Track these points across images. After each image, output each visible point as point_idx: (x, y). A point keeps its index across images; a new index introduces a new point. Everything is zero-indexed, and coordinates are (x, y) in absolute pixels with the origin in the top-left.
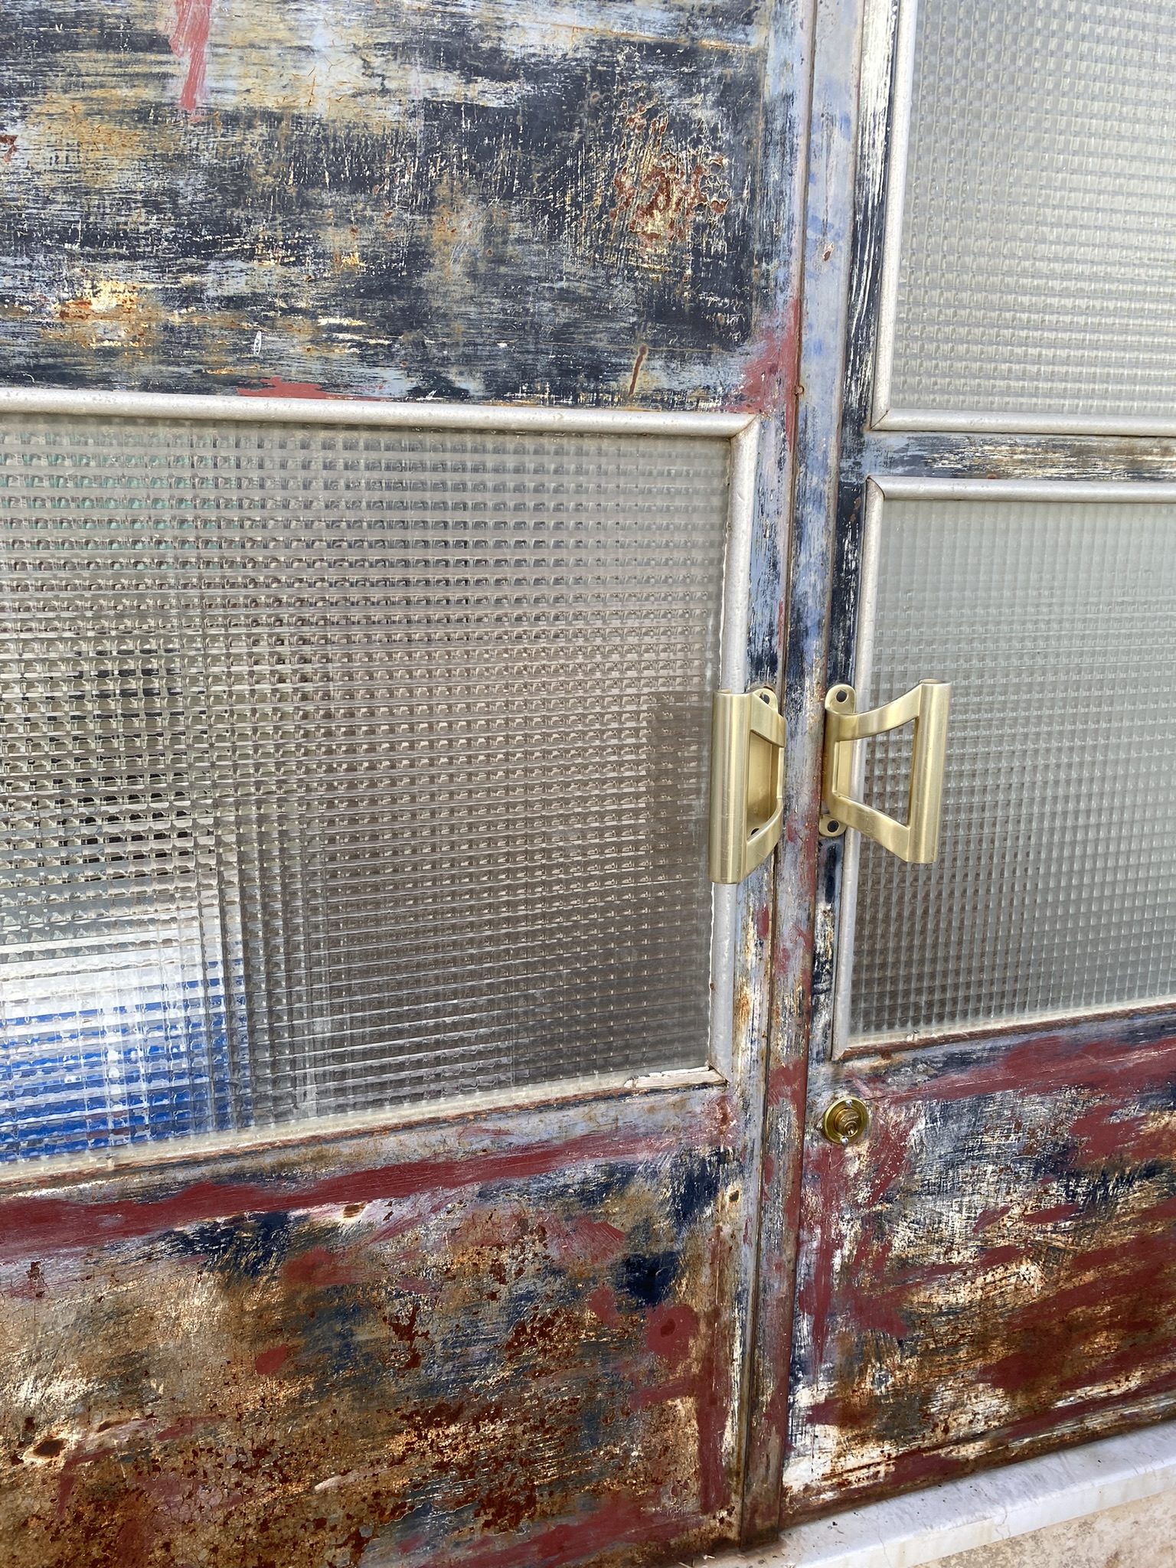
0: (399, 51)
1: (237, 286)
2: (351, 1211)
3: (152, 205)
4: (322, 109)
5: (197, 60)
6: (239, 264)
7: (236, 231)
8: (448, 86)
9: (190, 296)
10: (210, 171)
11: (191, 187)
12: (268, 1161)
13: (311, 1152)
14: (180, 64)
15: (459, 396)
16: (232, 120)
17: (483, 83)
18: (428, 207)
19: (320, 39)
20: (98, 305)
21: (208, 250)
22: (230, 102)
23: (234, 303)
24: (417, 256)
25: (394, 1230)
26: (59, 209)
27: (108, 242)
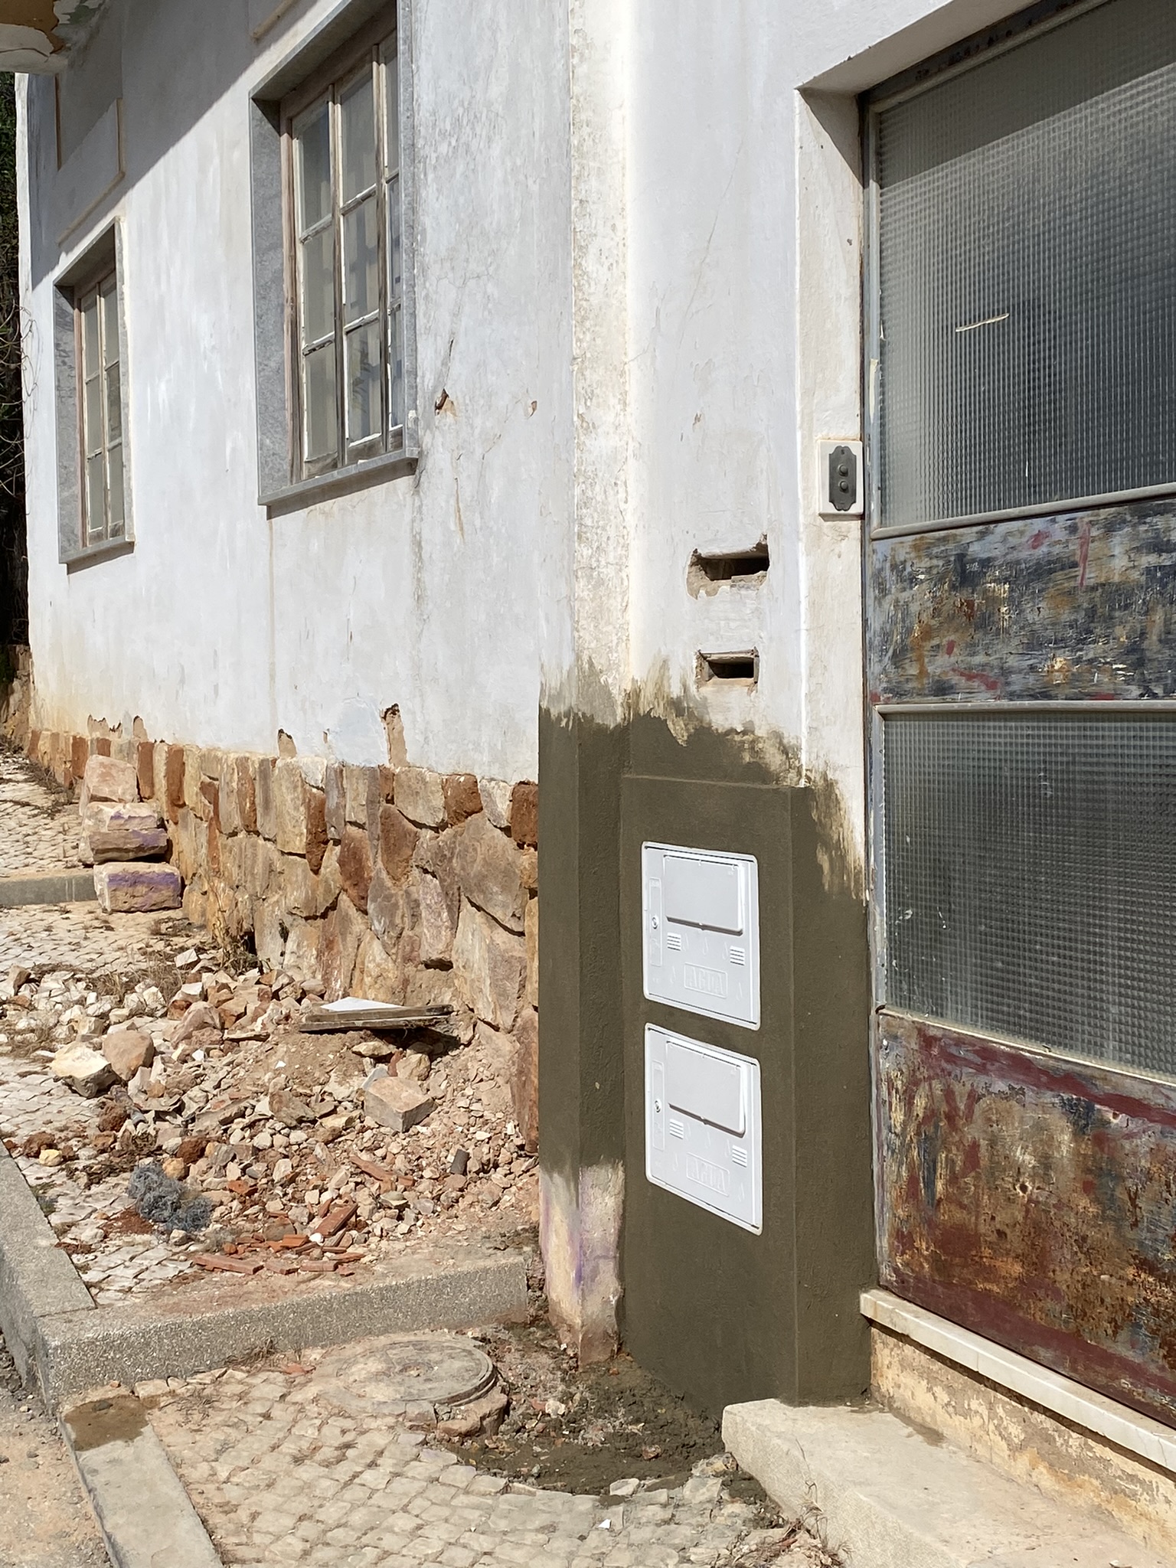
0: (1138, 549)
1: (1091, 655)
2: (1115, 1116)
3: (1071, 627)
4: (1116, 579)
5: (1084, 568)
6: (1092, 646)
7: (1091, 632)
8: (1152, 559)
9: (1078, 661)
10: (1085, 610)
11: (1081, 617)
12: (1089, 1072)
13: (1103, 1075)
14: (1079, 571)
15: (1155, 696)
16: (1093, 589)
17: (1164, 555)
18: (1146, 613)
19: (1116, 552)
20: (1056, 668)
21: (1083, 641)
22: (1092, 582)
23: (1090, 661)
24: (1143, 635)
25: (1130, 1136)
26: (1050, 633)
27: (1060, 642)
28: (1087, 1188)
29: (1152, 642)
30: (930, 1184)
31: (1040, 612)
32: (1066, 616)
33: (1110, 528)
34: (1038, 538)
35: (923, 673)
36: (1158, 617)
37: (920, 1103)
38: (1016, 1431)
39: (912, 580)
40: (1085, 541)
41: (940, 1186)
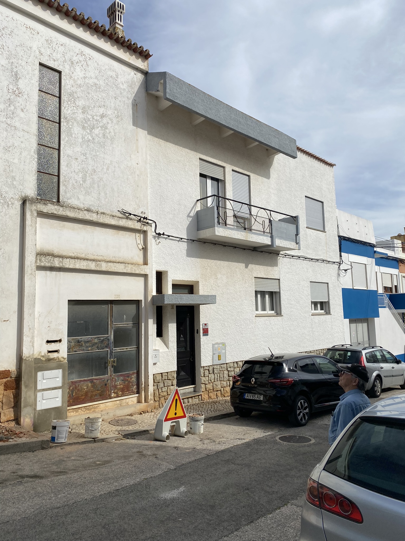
2: (95, 381)
10: (93, 344)
12: (93, 378)
14: (92, 341)
20: (90, 349)
21: (92, 347)
25: (97, 382)
27: (90, 347)
28: (92, 387)
29: (99, 346)
30: (72, 395)
31: (88, 345)
32: (91, 345)
33: (95, 338)
34: (88, 339)
35: (73, 350)
36: (100, 345)
37: (71, 388)
38: (84, 410)
39: (71, 342)
40: (93, 339)
41: (74, 394)
